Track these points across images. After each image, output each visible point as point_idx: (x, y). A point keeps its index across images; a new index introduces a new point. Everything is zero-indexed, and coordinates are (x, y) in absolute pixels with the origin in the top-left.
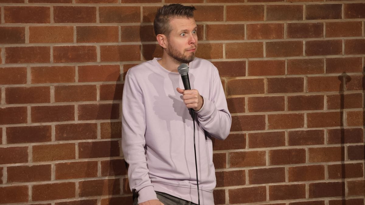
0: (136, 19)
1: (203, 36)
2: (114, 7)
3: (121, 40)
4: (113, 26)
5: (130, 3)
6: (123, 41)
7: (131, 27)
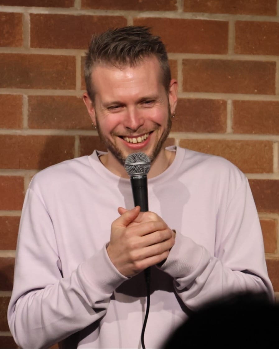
0: (64, 83)
1: (225, 123)
2: (12, 55)
3: (29, 126)
4: (10, 95)
5: (50, 47)
6: (31, 127)
7: (52, 98)
